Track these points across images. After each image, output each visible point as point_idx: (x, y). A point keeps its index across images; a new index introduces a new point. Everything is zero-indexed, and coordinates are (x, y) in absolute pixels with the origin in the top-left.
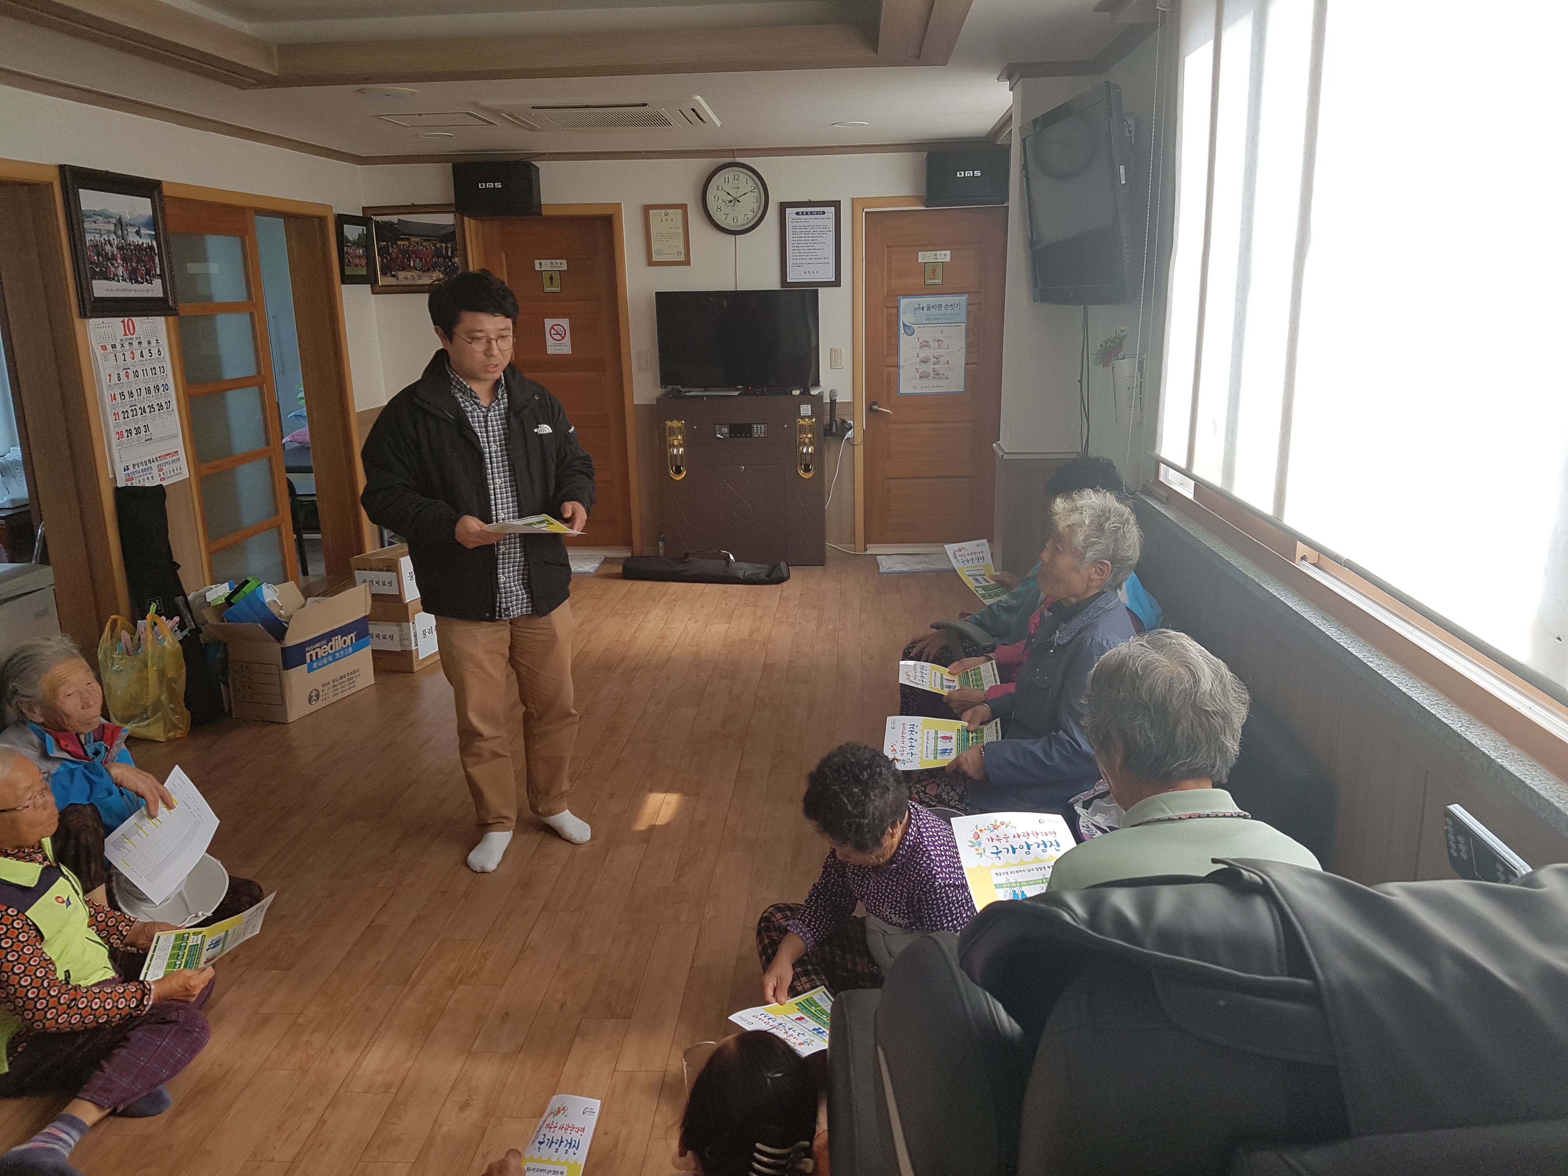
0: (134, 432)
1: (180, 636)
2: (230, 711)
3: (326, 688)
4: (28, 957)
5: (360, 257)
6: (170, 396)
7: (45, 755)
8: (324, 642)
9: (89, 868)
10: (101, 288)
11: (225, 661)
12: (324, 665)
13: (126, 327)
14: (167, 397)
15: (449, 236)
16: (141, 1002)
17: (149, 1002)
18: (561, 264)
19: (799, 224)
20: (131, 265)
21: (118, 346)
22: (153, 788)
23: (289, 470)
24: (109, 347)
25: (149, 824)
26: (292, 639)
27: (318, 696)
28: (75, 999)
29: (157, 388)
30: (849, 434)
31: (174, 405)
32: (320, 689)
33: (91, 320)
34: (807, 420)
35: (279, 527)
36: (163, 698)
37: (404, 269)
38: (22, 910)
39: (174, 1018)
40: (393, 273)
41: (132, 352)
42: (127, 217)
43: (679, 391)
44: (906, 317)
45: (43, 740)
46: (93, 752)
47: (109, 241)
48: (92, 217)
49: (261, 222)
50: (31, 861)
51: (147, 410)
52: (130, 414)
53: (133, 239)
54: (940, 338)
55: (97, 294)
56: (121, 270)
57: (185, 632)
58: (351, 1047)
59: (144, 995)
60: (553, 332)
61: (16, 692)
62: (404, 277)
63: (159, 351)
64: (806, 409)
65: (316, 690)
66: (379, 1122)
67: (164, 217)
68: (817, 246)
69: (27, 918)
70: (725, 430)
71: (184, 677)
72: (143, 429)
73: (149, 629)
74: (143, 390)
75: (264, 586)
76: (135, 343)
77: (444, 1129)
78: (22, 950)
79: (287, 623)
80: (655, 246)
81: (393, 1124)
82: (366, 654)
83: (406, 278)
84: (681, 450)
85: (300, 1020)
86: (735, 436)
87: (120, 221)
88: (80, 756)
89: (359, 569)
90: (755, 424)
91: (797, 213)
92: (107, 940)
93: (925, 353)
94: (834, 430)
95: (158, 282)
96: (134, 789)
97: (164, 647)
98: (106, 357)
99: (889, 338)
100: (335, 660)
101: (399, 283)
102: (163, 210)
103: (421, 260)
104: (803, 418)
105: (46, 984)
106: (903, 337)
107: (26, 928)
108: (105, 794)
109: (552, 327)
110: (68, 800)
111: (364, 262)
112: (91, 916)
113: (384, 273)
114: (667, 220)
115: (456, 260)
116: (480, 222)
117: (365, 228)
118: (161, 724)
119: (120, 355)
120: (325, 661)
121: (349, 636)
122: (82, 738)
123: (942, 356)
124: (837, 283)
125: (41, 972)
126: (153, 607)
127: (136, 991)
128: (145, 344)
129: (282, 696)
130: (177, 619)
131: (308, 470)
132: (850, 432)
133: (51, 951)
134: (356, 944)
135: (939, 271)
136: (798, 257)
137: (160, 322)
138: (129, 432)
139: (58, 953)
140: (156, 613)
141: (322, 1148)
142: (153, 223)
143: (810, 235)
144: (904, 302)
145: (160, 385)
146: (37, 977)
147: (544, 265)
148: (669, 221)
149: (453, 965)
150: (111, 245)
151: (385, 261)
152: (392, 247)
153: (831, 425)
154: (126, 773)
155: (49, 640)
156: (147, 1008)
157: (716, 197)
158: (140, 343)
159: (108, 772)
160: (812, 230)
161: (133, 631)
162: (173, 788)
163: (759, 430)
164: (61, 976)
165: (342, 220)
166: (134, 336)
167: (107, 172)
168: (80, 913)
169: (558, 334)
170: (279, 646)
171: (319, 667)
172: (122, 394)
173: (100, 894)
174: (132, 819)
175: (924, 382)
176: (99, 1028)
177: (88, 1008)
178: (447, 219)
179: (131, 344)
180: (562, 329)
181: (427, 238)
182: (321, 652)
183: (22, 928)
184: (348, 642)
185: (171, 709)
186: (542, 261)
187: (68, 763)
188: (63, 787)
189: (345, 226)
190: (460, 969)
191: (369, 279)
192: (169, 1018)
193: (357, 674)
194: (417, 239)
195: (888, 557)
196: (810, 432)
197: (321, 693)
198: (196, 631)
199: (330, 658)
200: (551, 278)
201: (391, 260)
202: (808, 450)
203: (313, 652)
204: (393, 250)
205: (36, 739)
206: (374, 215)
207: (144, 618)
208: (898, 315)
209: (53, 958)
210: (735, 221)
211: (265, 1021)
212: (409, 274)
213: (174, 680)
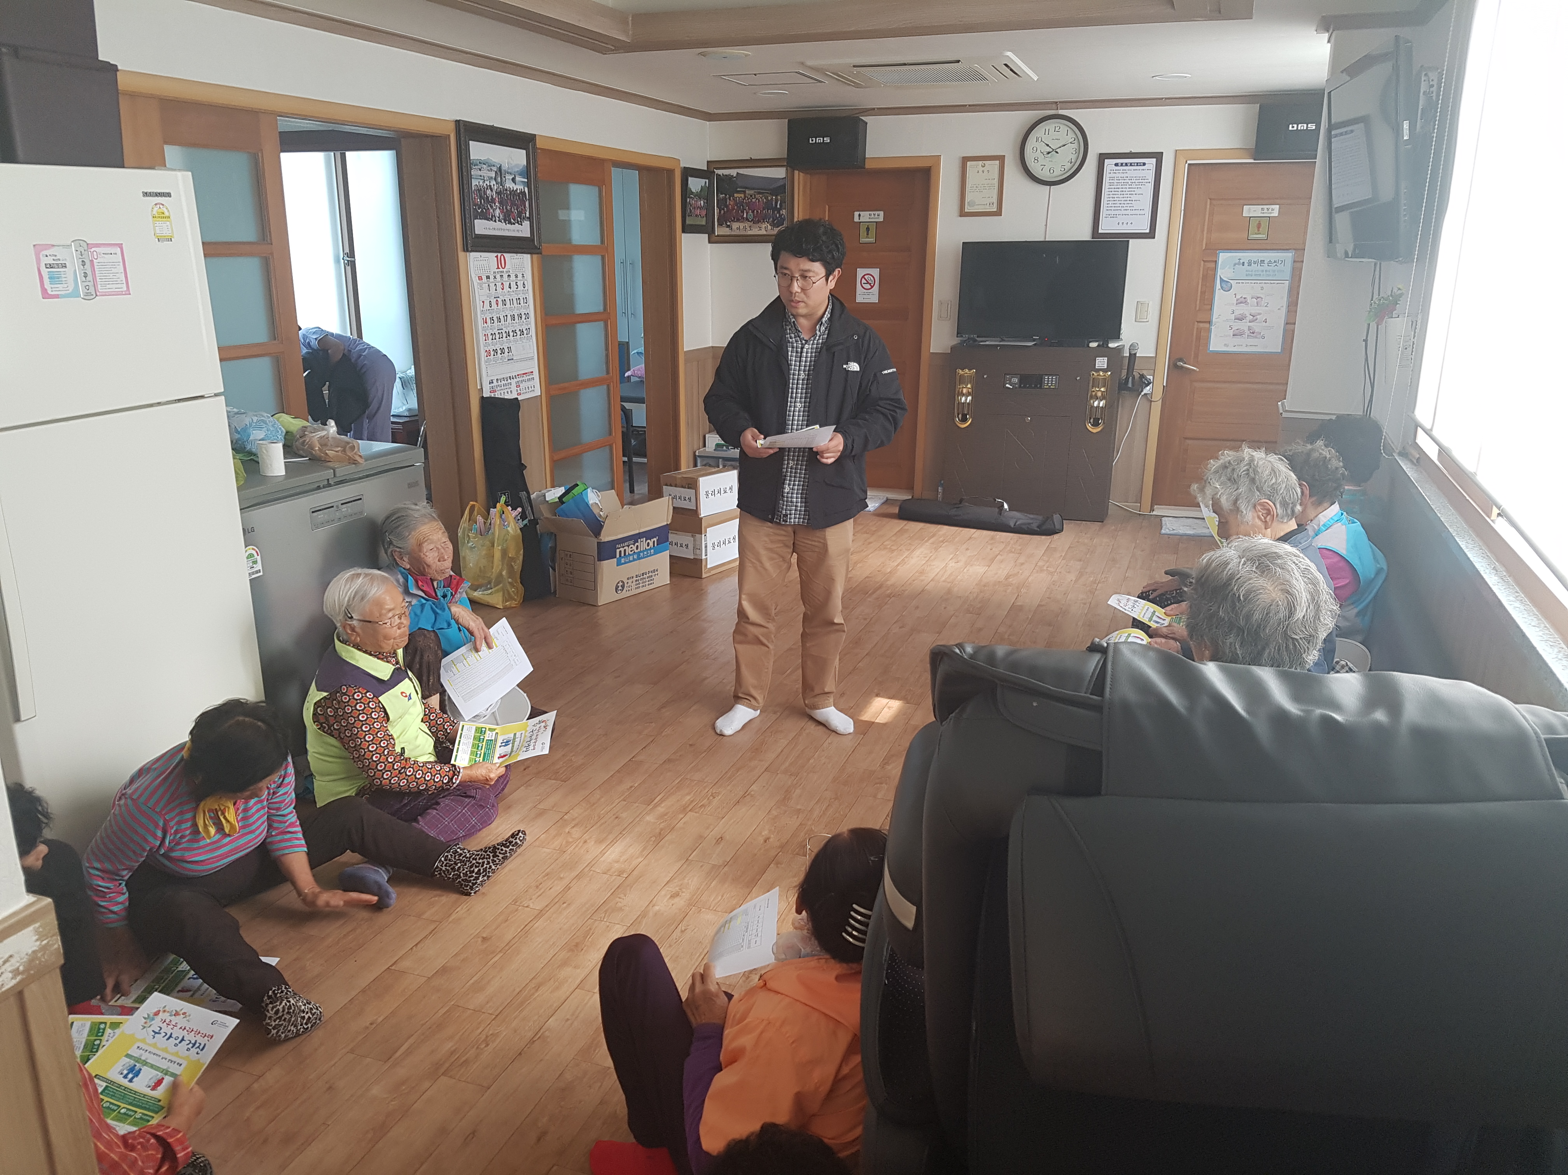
0: (499, 352)
1: (521, 524)
2: (555, 591)
3: (630, 581)
4: (377, 730)
5: (701, 208)
6: (530, 324)
7: (407, 592)
8: (632, 542)
9: (429, 681)
10: (482, 227)
11: (554, 549)
12: (630, 561)
13: (499, 262)
14: (527, 325)
15: (780, 189)
16: (451, 779)
17: (457, 781)
18: (878, 215)
19: (1117, 175)
20: (506, 208)
21: (492, 277)
22: (480, 629)
23: (623, 399)
24: (484, 278)
25: (473, 657)
26: (606, 536)
27: (623, 586)
28: (404, 768)
29: (520, 316)
30: (1147, 390)
31: (533, 332)
32: (625, 581)
33: (472, 254)
34: (1101, 373)
35: (611, 446)
36: (504, 573)
37: (738, 220)
38: (376, 696)
39: (472, 795)
40: (728, 224)
41: (502, 284)
42: (505, 167)
43: (976, 341)
44: (1222, 272)
45: (407, 580)
46: (442, 595)
47: (490, 186)
48: (477, 165)
49: (615, 172)
50: (388, 662)
51: (511, 334)
52: (497, 336)
53: (509, 185)
54: (1259, 295)
55: (478, 231)
56: (498, 212)
57: (526, 522)
58: (600, 841)
59: (454, 774)
60: (864, 281)
61: (391, 543)
62: (738, 228)
63: (524, 284)
64: (1101, 362)
65: (622, 582)
66: (609, 894)
67: (535, 167)
68: (1134, 197)
69: (380, 702)
70: (1015, 380)
71: (521, 558)
72: (507, 350)
73: (498, 515)
74: (509, 317)
75: (589, 490)
76: (505, 276)
77: (657, 908)
78: (373, 724)
79: (604, 523)
80: (969, 197)
81: (620, 898)
82: (665, 556)
83: (738, 229)
84: (969, 398)
85: (566, 817)
86: (1025, 387)
87: (500, 169)
88: (431, 595)
89: (666, 485)
90: (1046, 375)
91: (1116, 165)
92: (434, 734)
93: (1241, 310)
94: (1130, 385)
95: (527, 224)
96: (467, 626)
97: (508, 531)
98: (481, 286)
99: (1203, 293)
100: (639, 558)
101: (733, 233)
102: (535, 160)
103: (753, 212)
104: (1098, 370)
105: (386, 753)
106: (1219, 293)
107: (378, 709)
108: (445, 626)
109: (863, 277)
110: (417, 625)
111: (704, 212)
112: (425, 715)
113: (720, 224)
114: (983, 171)
115: (784, 212)
116: (809, 176)
117: (707, 181)
118: (501, 594)
119: (492, 285)
120: (631, 559)
121: (652, 540)
122: (435, 584)
123: (1259, 314)
124: (1151, 235)
125: (384, 743)
126: (503, 499)
127: (449, 771)
128: (513, 277)
129: (595, 582)
130: (520, 509)
131: (640, 401)
132: (1148, 388)
133: (394, 731)
134: (618, 771)
135: (1264, 225)
136: (1113, 208)
137: (526, 259)
138: (495, 351)
139: (398, 735)
140: (505, 502)
141: (565, 905)
142: (527, 172)
143: (1128, 186)
144: (1223, 256)
145: (523, 314)
146: (381, 746)
147: (865, 217)
148: (986, 172)
149: (688, 797)
150: (492, 191)
151: (722, 212)
152: (730, 199)
153: (1127, 379)
154: (463, 613)
155: (416, 505)
156: (455, 786)
157: (1035, 149)
158: (509, 276)
159: (449, 609)
160: (1129, 181)
161: (487, 515)
162: (496, 635)
163: (1050, 382)
164: (398, 750)
165: (688, 172)
166: (505, 270)
167: (493, 126)
168: (417, 709)
169: (868, 283)
170: (596, 541)
171: (625, 563)
172: (492, 319)
173: (435, 700)
174: (463, 650)
175: (1237, 340)
176: (420, 793)
177: (413, 776)
178: (779, 173)
179: (501, 276)
180: (872, 278)
181: (761, 191)
182: (628, 550)
183: (375, 708)
184: (651, 544)
185: (509, 583)
186: (862, 213)
187: (422, 600)
188: (416, 615)
189: (690, 178)
190: (692, 801)
191: (707, 229)
192: (468, 794)
193: (656, 573)
194: (752, 192)
195: (1175, 519)
196: (1104, 386)
197: (626, 585)
198: (534, 522)
199: (635, 557)
200: (868, 229)
201: (727, 211)
202: (1099, 404)
203: (622, 550)
204: (730, 203)
205: (401, 580)
206: (717, 169)
207: (495, 507)
208: (1215, 269)
209: (395, 737)
210: (1052, 171)
211: (541, 814)
212: (742, 225)
213: (512, 559)
